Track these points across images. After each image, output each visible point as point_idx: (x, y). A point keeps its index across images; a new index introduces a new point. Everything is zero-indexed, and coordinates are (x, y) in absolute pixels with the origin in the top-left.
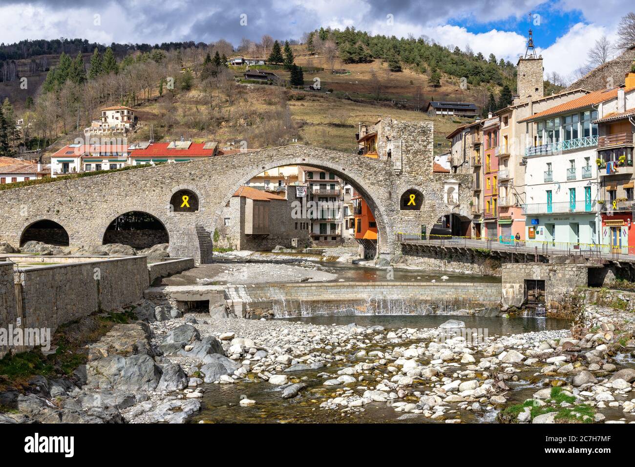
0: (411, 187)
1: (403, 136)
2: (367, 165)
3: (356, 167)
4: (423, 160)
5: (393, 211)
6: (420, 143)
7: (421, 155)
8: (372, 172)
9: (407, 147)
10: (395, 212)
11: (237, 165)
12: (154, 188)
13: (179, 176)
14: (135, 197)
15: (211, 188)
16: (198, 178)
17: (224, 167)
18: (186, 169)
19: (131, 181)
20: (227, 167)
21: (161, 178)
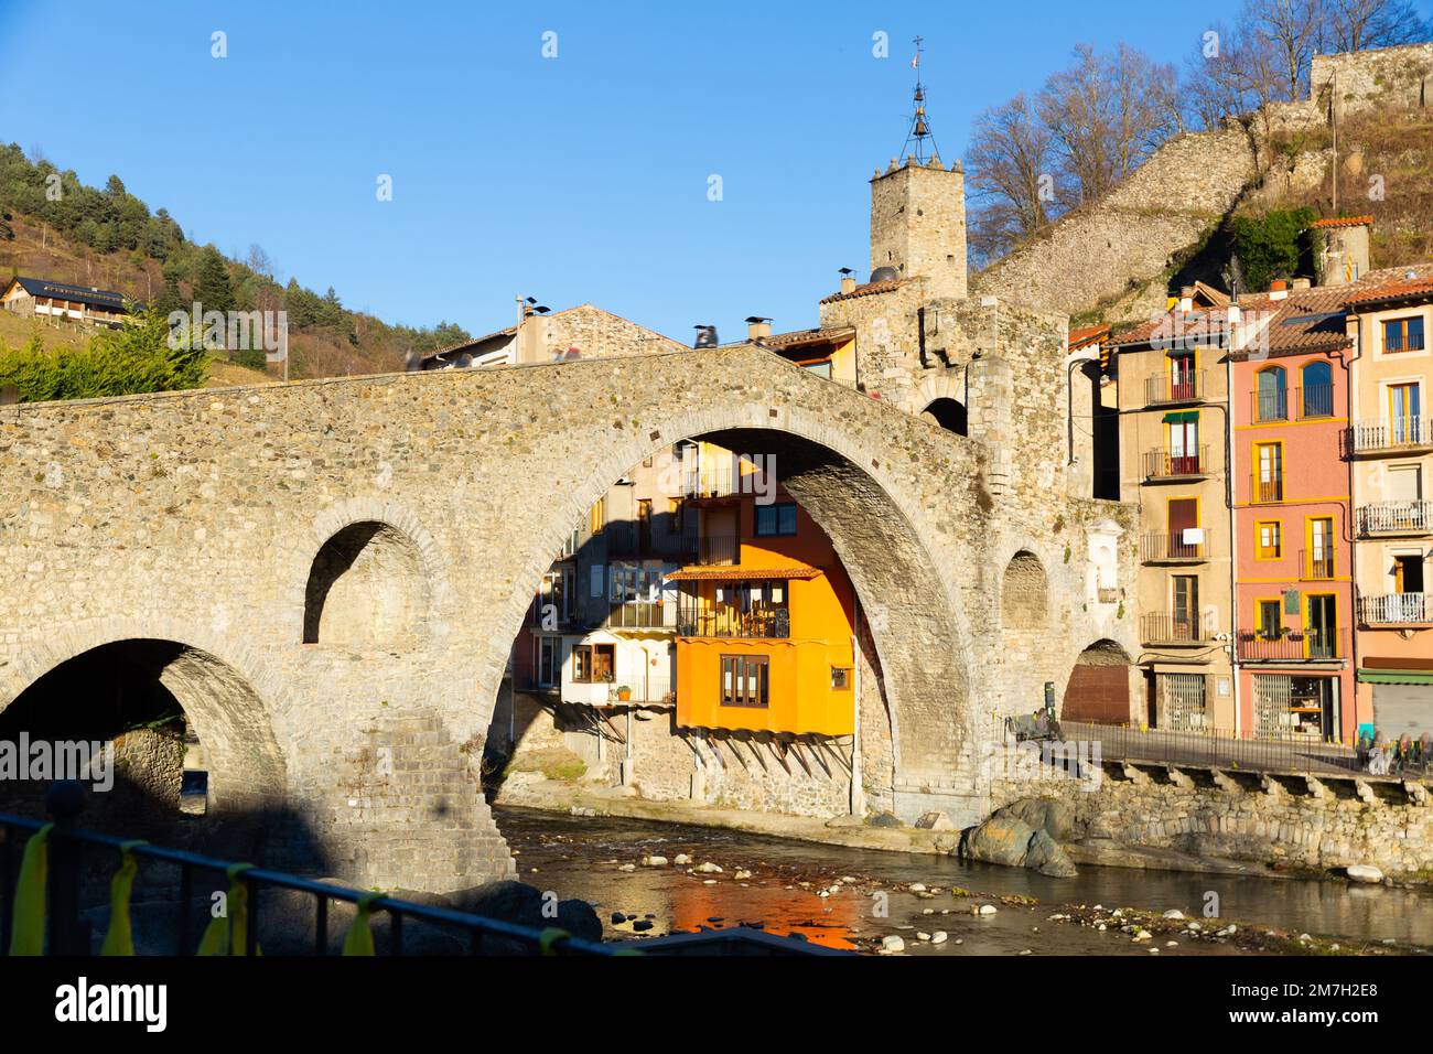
0: (1022, 541)
4: (1049, 446)
7: (1044, 429)
8: (938, 480)
11: (567, 416)
12: (235, 510)
13: (345, 448)
14: (144, 556)
15: (476, 521)
16: (425, 467)
17: (524, 419)
18: (378, 416)
19: (125, 464)
20: (533, 419)
21: (269, 453)
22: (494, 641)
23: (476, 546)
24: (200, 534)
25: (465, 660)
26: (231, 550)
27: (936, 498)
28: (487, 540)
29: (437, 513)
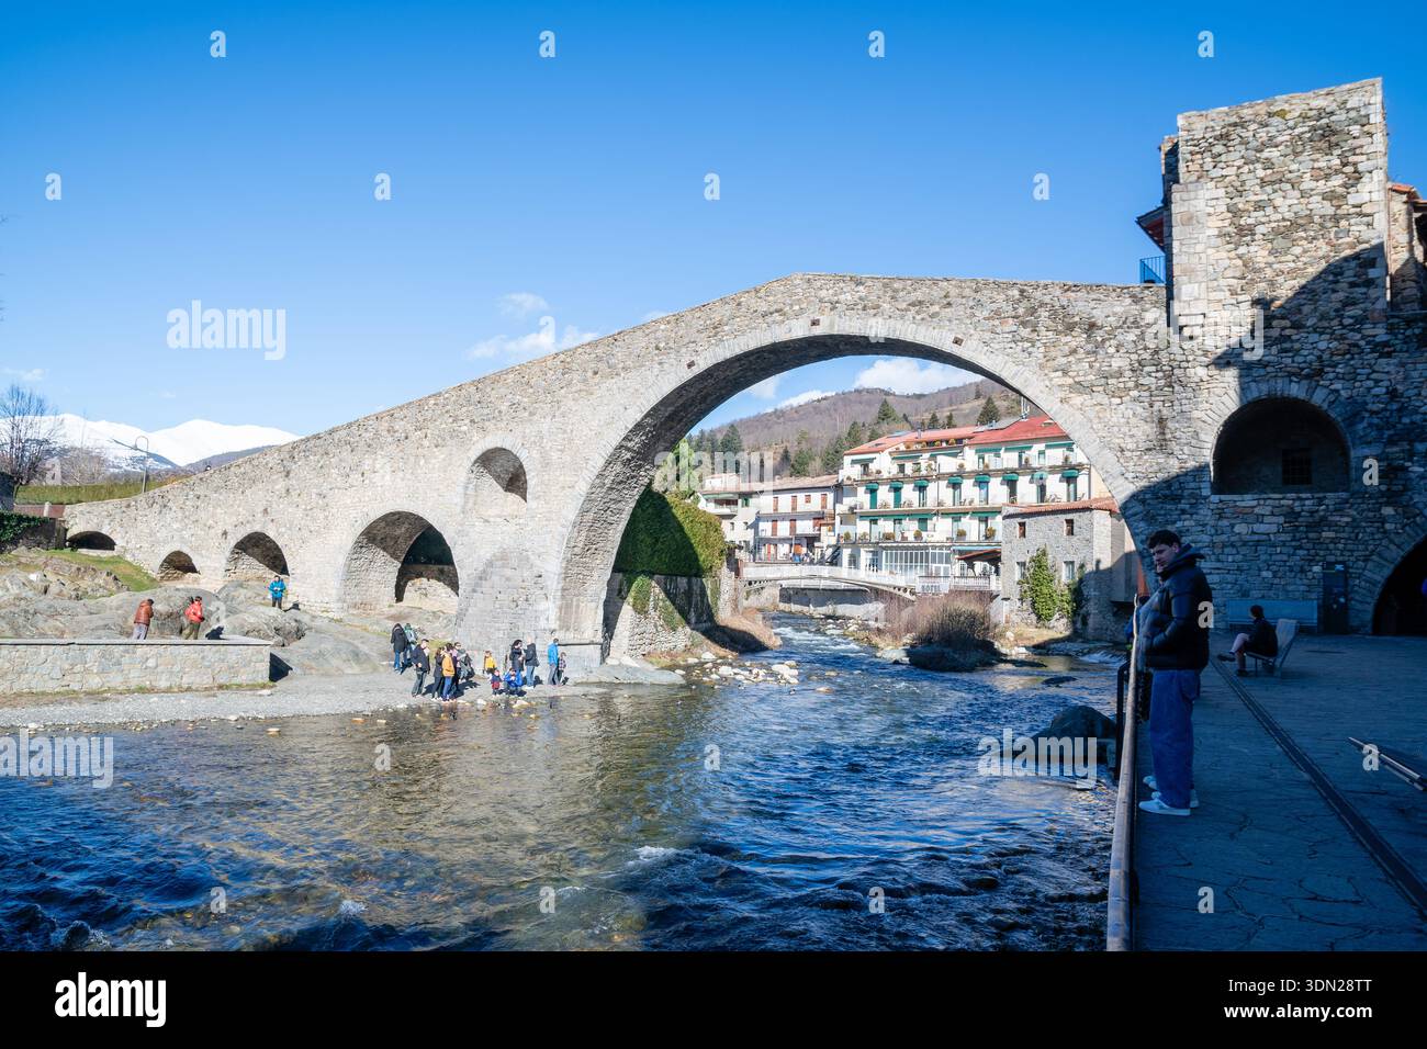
0: (1264, 388)
1: (1216, 173)
2: (1054, 315)
3: (1011, 325)
5: (1176, 499)
6: (1307, 184)
8: (1078, 339)
9: (1235, 212)
10: (1184, 505)
11: (621, 365)
12: (435, 450)
13: (486, 411)
14: (401, 474)
15: (556, 441)
16: (526, 414)
17: (590, 374)
18: (503, 391)
19: (396, 434)
20: (596, 373)
21: (451, 420)
22: (564, 512)
23: (555, 455)
24: (422, 462)
25: (544, 523)
26: (434, 468)
27: (1071, 358)
28: (562, 451)
29: (533, 439)
